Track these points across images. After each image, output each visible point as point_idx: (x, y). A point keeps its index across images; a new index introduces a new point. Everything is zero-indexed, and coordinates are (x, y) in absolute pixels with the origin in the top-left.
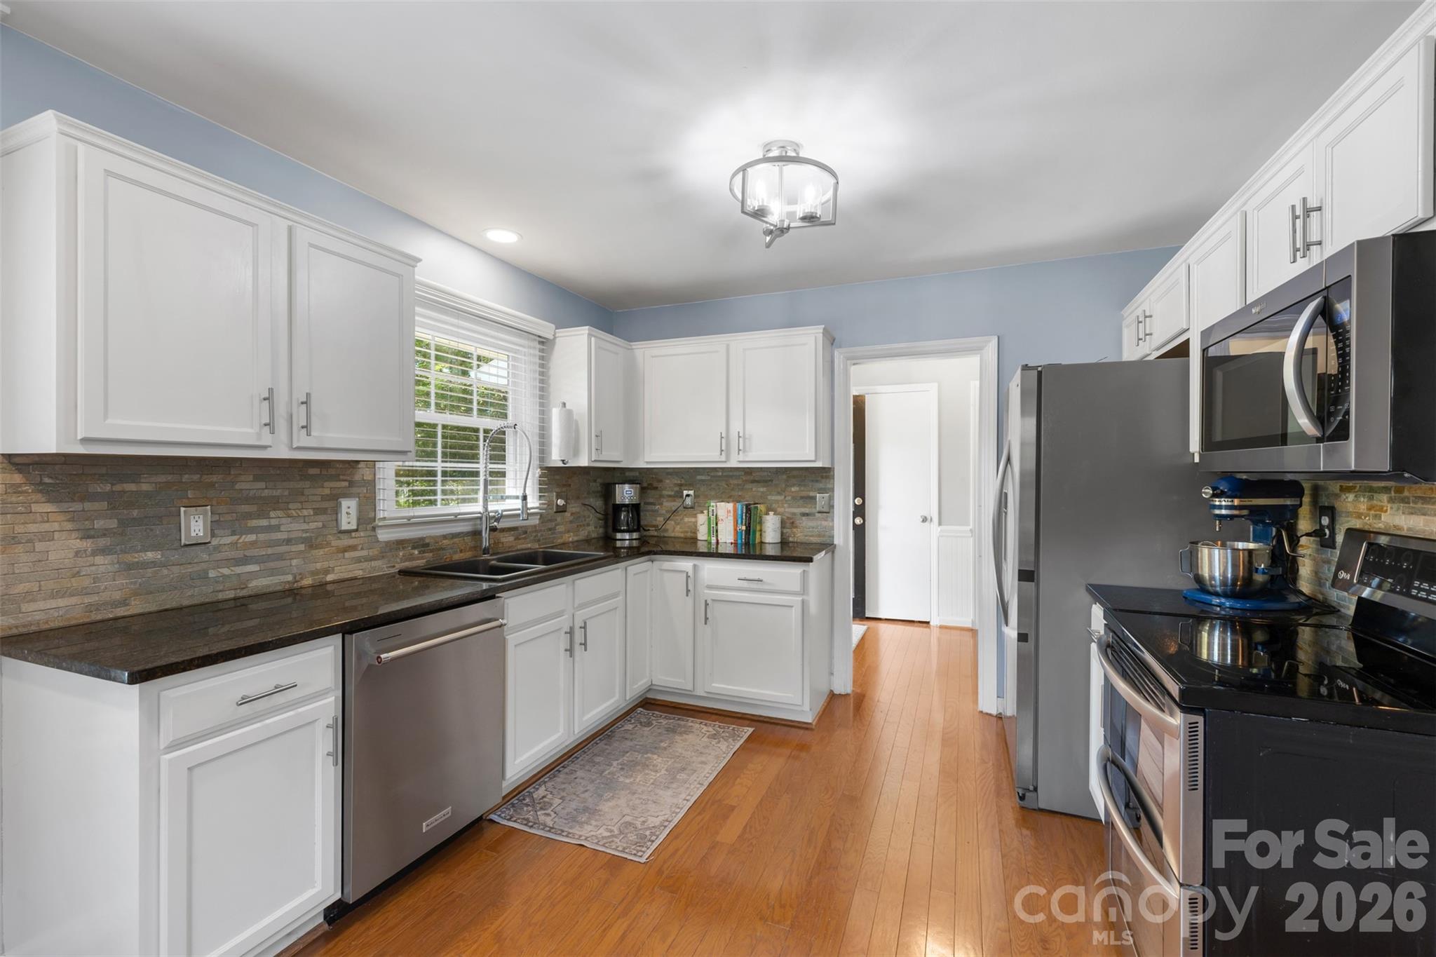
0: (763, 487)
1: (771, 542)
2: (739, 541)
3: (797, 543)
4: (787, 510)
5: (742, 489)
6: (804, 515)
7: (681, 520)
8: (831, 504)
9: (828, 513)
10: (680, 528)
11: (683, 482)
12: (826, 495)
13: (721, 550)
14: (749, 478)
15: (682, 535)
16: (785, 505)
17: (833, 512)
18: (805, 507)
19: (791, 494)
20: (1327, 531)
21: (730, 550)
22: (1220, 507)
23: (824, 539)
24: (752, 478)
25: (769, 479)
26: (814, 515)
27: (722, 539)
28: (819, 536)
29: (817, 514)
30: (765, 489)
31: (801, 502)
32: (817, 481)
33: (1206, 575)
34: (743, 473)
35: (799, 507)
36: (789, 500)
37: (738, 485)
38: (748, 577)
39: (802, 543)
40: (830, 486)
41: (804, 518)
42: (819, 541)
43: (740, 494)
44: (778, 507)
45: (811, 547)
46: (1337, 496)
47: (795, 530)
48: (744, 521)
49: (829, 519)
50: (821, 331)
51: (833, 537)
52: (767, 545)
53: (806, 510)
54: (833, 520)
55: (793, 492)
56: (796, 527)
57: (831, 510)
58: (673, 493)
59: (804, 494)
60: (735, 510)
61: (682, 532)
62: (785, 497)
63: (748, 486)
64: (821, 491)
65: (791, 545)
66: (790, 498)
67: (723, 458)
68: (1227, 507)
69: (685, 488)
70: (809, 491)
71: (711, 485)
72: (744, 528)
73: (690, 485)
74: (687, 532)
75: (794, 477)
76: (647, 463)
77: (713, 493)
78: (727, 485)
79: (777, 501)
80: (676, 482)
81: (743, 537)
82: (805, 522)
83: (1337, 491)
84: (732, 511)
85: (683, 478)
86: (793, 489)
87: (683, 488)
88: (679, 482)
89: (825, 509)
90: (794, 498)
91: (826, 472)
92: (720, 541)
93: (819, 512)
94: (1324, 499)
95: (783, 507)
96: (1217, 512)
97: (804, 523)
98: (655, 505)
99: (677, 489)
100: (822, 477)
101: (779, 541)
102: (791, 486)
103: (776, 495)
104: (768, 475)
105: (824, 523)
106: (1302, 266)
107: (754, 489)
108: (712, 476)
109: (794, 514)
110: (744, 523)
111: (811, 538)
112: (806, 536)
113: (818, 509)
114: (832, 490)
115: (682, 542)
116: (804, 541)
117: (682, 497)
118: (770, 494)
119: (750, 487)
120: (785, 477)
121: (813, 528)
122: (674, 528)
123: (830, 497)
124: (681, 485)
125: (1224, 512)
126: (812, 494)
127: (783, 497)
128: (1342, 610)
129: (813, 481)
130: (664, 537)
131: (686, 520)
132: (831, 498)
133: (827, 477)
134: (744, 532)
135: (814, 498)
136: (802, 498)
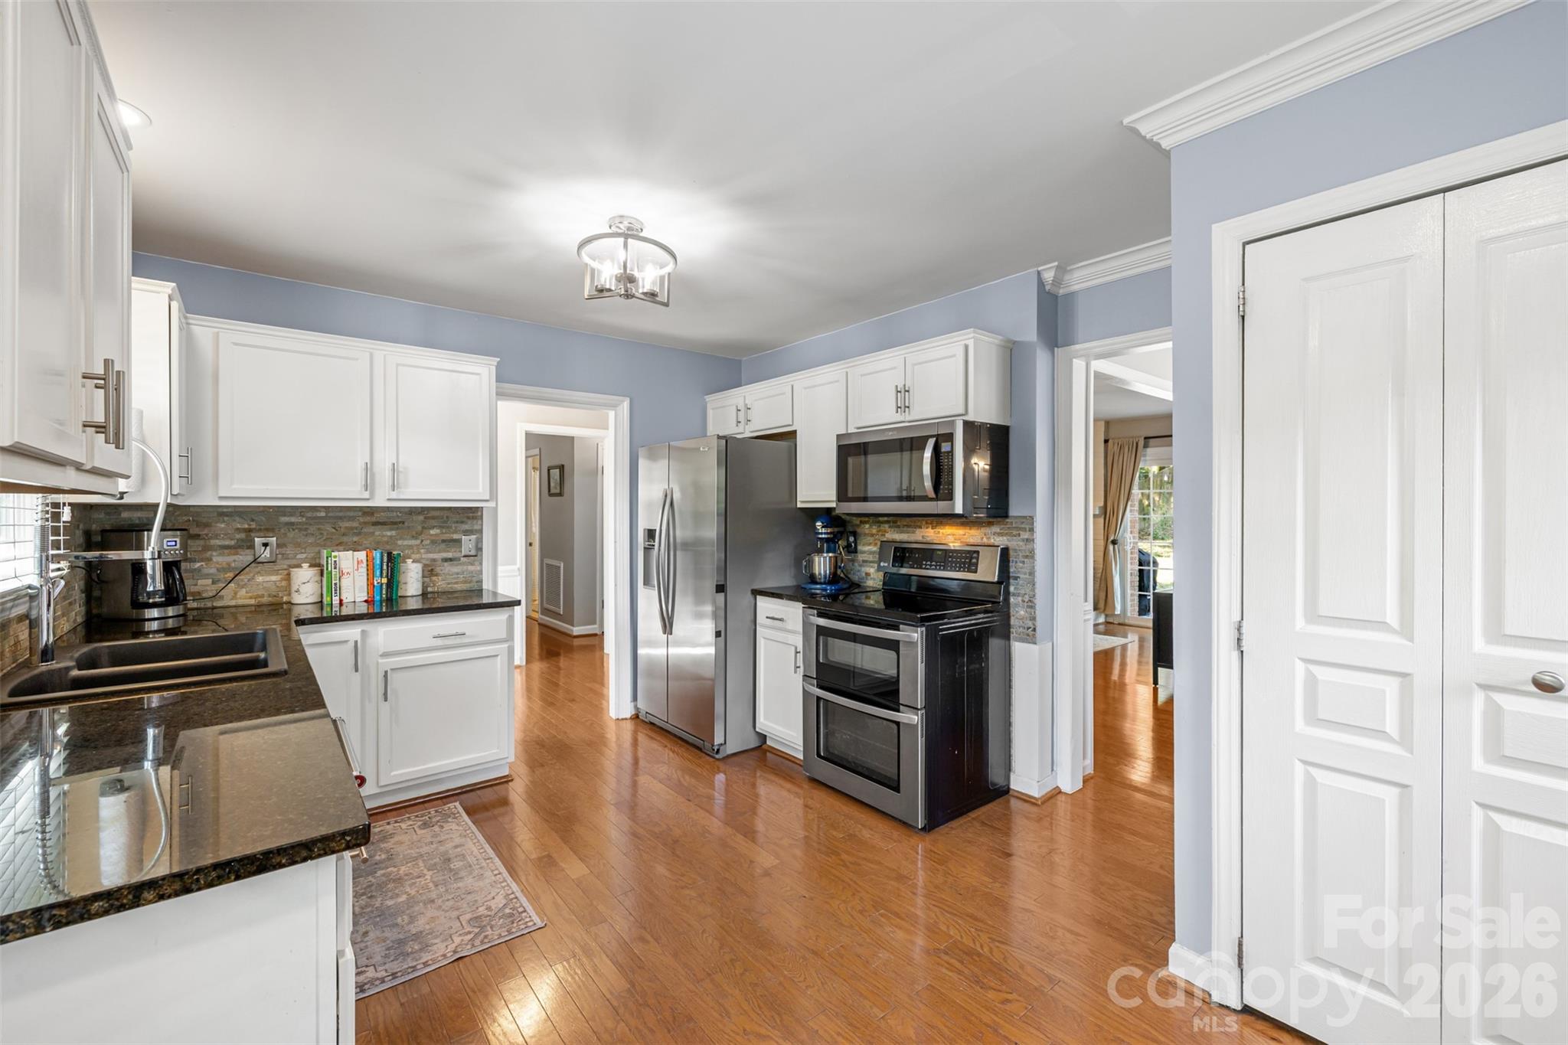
0: (391, 530)
1: (414, 594)
2: (378, 598)
3: (438, 593)
4: (423, 556)
5: (359, 534)
6: (446, 560)
7: (249, 580)
8: (479, 546)
9: (476, 556)
10: (247, 592)
11: (253, 527)
12: (473, 537)
13: (345, 611)
14: (368, 519)
15: (253, 602)
16: (422, 551)
17: (482, 555)
18: (448, 551)
19: (429, 537)
20: (853, 545)
21: (363, 609)
22: (822, 533)
23: (472, 585)
24: (374, 519)
25: (399, 520)
26: (460, 560)
27: (347, 597)
28: (465, 582)
29: (462, 559)
30: (394, 533)
31: (443, 546)
32: (462, 522)
33: (817, 573)
34: (360, 514)
35: (439, 552)
36: (426, 545)
37: (352, 528)
38: (442, 633)
39: (444, 593)
40: (477, 527)
41: (446, 564)
42: (465, 588)
43: (355, 539)
44: (413, 553)
45: (456, 595)
46: (858, 526)
47: (434, 578)
48: (385, 572)
49: (477, 563)
50: (495, 364)
51: (482, 582)
52: (409, 599)
53: (450, 555)
54: (481, 564)
55: (432, 535)
56: (437, 575)
57: (479, 553)
58: (233, 543)
59: (446, 536)
60: (370, 561)
61: (251, 598)
62: (422, 541)
63: (371, 529)
64: (467, 533)
65: (429, 596)
66: (428, 542)
67: (366, 495)
68: (825, 533)
69: (258, 534)
70: (453, 533)
71: (306, 529)
72: (385, 580)
73: (267, 530)
74: (262, 596)
75: (433, 518)
76: (221, 498)
77: (311, 540)
78: (334, 528)
79: (410, 547)
80: (239, 526)
81: (384, 592)
82: (448, 568)
83: (858, 522)
84: (365, 561)
85: (253, 520)
86: (432, 532)
87: (253, 534)
88: (246, 526)
89: (473, 553)
90: (433, 542)
91: (474, 513)
92: (345, 601)
93: (465, 556)
94: (850, 528)
95: (419, 552)
96: (820, 536)
97: (447, 570)
98: (195, 561)
99: (243, 536)
100: (468, 518)
101: (420, 592)
102: (430, 529)
103: (410, 539)
104: (398, 516)
105: (471, 568)
106: (899, 417)
107: (377, 533)
108: (308, 518)
109: (434, 560)
110: (385, 574)
111: (456, 586)
112: (449, 584)
113: (463, 554)
114: (481, 531)
115: (251, 612)
116: (447, 589)
117: (252, 547)
118: (401, 539)
119: (371, 530)
120: (421, 518)
121: (458, 574)
122: (236, 593)
123: (477, 539)
124: (250, 530)
125: (823, 536)
126: (455, 536)
127: (418, 542)
128: (861, 584)
129: (457, 522)
130: (214, 608)
131: (260, 579)
132: (479, 541)
133: (474, 518)
134: (384, 587)
135: (459, 541)
136: (444, 541)
